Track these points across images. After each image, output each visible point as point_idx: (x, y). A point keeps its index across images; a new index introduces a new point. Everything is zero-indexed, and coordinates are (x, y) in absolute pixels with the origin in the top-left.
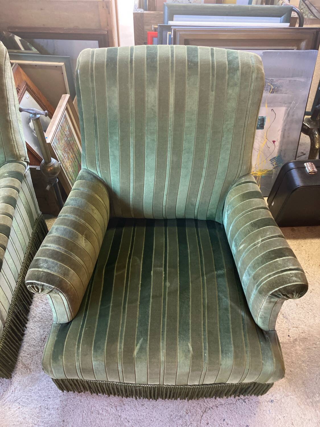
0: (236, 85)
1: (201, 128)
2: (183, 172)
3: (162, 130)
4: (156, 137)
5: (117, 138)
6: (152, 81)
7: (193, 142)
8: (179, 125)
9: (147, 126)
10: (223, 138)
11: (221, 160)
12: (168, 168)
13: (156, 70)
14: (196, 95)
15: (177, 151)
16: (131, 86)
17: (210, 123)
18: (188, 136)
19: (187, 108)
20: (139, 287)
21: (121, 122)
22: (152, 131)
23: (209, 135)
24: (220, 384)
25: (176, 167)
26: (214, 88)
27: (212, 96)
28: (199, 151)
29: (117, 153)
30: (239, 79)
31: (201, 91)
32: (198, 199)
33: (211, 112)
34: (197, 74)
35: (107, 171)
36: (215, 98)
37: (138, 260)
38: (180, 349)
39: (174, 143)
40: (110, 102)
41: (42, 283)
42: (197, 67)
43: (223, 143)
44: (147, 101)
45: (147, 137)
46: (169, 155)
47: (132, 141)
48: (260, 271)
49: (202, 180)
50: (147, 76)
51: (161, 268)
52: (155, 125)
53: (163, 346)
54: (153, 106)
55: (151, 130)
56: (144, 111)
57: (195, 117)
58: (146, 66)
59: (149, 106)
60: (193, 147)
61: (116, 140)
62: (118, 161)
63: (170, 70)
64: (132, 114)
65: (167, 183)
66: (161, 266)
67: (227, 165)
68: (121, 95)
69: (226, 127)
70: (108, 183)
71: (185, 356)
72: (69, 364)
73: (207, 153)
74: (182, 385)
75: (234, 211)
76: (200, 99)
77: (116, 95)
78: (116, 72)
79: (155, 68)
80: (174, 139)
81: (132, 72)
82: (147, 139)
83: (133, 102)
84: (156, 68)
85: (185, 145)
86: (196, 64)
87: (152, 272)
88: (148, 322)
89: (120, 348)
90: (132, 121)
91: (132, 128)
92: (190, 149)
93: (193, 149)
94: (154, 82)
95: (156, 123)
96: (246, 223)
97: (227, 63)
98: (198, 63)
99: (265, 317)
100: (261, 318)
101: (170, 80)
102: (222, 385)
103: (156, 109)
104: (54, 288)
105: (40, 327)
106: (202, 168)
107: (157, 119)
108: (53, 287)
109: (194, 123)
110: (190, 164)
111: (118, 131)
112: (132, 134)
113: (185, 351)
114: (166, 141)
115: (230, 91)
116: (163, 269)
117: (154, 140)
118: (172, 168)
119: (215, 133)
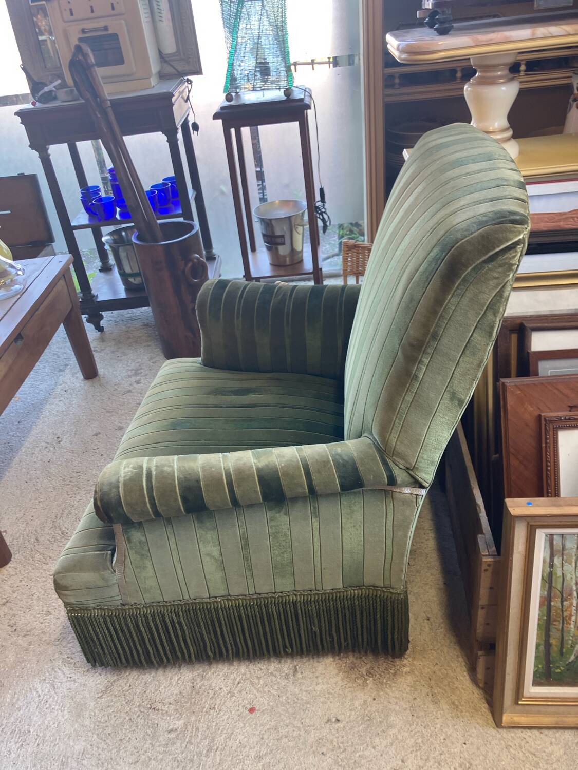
105: (181, 693)
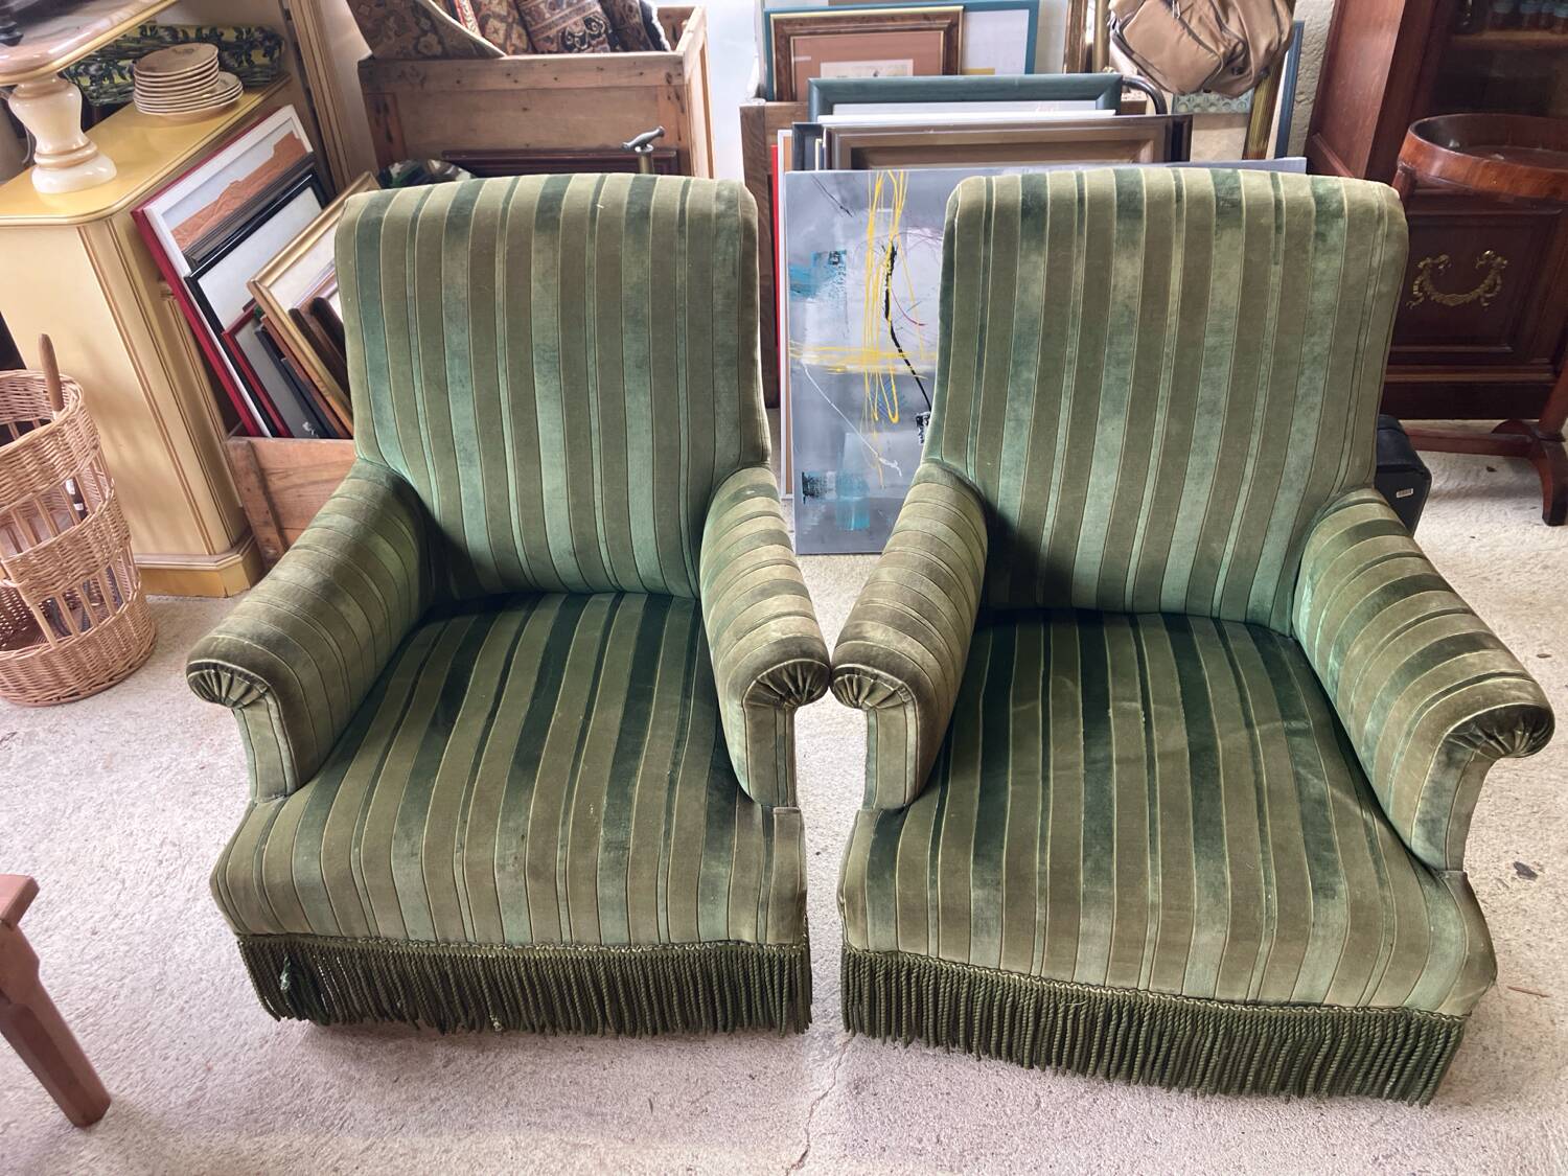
0: (1334, 250)
1: (1246, 350)
2: (1194, 463)
3: (1148, 355)
4: (1130, 371)
5: (1031, 375)
6: (1129, 241)
7: (1225, 386)
8: (1190, 341)
9: (1111, 344)
10: (1303, 379)
11: (1295, 436)
12: (1155, 451)
13: (1141, 217)
14: (1235, 272)
15: (1183, 407)
16: (1079, 251)
17: (1269, 341)
18: (1214, 369)
19: (1213, 303)
20: (1078, 739)
21: (1047, 336)
22: (1122, 356)
23: (1265, 370)
24: (1306, 1005)
25: (1178, 450)
26: (1281, 259)
27: (1276, 273)
28: (1239, 410)
29: (1027, 413)
30: (1342, 236)
31: (1248, 264)
32: (1230, 548)
33: (1272, 311)
34: (1240, 226)
35: (993, 461)
36: (1284, 281)
37: (1069, 683)
38: (1198, 878)
39: (1176, 388)
40: (1025, 290)
41: (876, 671)
42: (1241, 212)
43: (1300, 392)
44: (1115, 286)
45: (1108, 371)
46: (1161, 417)
47: (1068, 381)
48: (1419, 687)
49: (1245, 488)
50: (1119, 231)
51: (1134, 704)
52: (1129, 344)
53: (1154, 867)
54: (1129, 297)
55: (1118, 354)
56: (1106, 309)
57: (1231, 324)
58: (1115, 209)
59: (1120, 298)
60: (1223, 399)
61: (1028, 380)
62: (1026, 433)
63: (1174, 216)
64: (1074, 316)
65: (1148, 494)
66: (1133, 699)
67: (1311, 451)
68: (1052, 270)
69: (1312, 350)
70: (990, 498)
71: (1214, 897)
72: (910, 893)
73: (1258, 414)
74: (1199, 999)
75: (1333, 571)
76: (1247, 283)
77: (1042, 274)
78: (1045, 224)
79: (1137, 213)
80: (1177, 377)
81: (1081, 221)
82: (1107, 377)
83: (1081, 288)
84: (1141, 212)
85: (1203, 392)
86: (1237, 205)
87: (1111, 710)
88: (1112, 812)
89: (1043, 863)
90: (1074, 335)
91: (1072, 350)
92: (1215, 404)
93: (1224, 401)
94: (1135, 243)
95: (1135, 338)
96: (1369, 590)
97: (1312, 201)
98: (1240, 202)
99: (1433, 821)
100: (1422, 822)
101: (1174, 239)
102: (1313, 1010)
103: (1137, 304)
104: (902, 687)
106: (1244, 456)
107: (1136, 329)
108: (900, 682)
109: (1231, 339)
110: (1215, 443)
111: (1036, 358)
112: (1070, 363)
113: (1213, 884)
114: (1156, 382)
115: (1321, 265)
116: (1139, 705)
117: (1124, 380)
118: (1166, 453)
119: (1280, 365)
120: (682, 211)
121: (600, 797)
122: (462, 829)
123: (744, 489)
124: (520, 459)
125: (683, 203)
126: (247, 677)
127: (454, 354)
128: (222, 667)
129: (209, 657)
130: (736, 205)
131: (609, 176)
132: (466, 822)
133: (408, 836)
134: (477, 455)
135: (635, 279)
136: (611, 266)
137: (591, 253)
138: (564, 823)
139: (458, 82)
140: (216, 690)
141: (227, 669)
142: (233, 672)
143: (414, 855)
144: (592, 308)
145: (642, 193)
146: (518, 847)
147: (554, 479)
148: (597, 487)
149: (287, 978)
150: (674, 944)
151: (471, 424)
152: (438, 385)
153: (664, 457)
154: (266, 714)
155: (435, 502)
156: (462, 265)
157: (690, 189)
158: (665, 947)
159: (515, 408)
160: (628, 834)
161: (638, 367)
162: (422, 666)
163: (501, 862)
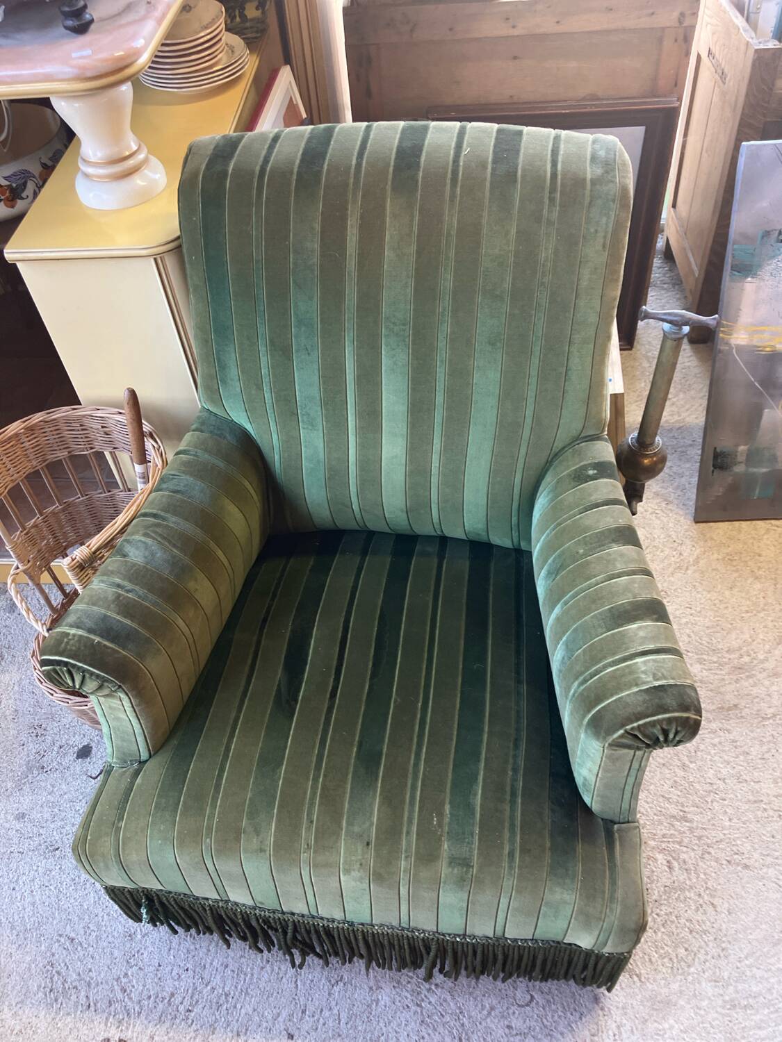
120: (554, 175)
121: (443, 804)
122: (309, 829)
123: (585, 468)
124: (362, 428)
125: (554, 163)
126: (98, 676)
127: (300, 322)
128: (74, 666)
129: (61, 655)
130: (613, 170)
131: (470, 126)
132: (312, 822)
133: (257, 833)
134: (319, 420)
135: (497, 251)
136: (470, 235)
137: (451, 221)
138: (408, 833)
139: (451, 29)
140: (70, 683)
141: (79, 668)
142: (84, 671)
143: (262, 850)
144: (447, 280)
145: (507, 149)
146: (363, 854)
147: (393, 449)
148: (435, 458)
149: (147, 913)
150: (507, 939)
151: (315, 392)
152: (283, 352)
153: (507, 431)
154: (120, 702)
155: (277, 457)
156: (313, 228)
157: (562, 146)
158: (498, 939)
159: (359, 380)
160: (471, 851)
161: (492, 344)
162: (265, 621)
163: (347, 867)
